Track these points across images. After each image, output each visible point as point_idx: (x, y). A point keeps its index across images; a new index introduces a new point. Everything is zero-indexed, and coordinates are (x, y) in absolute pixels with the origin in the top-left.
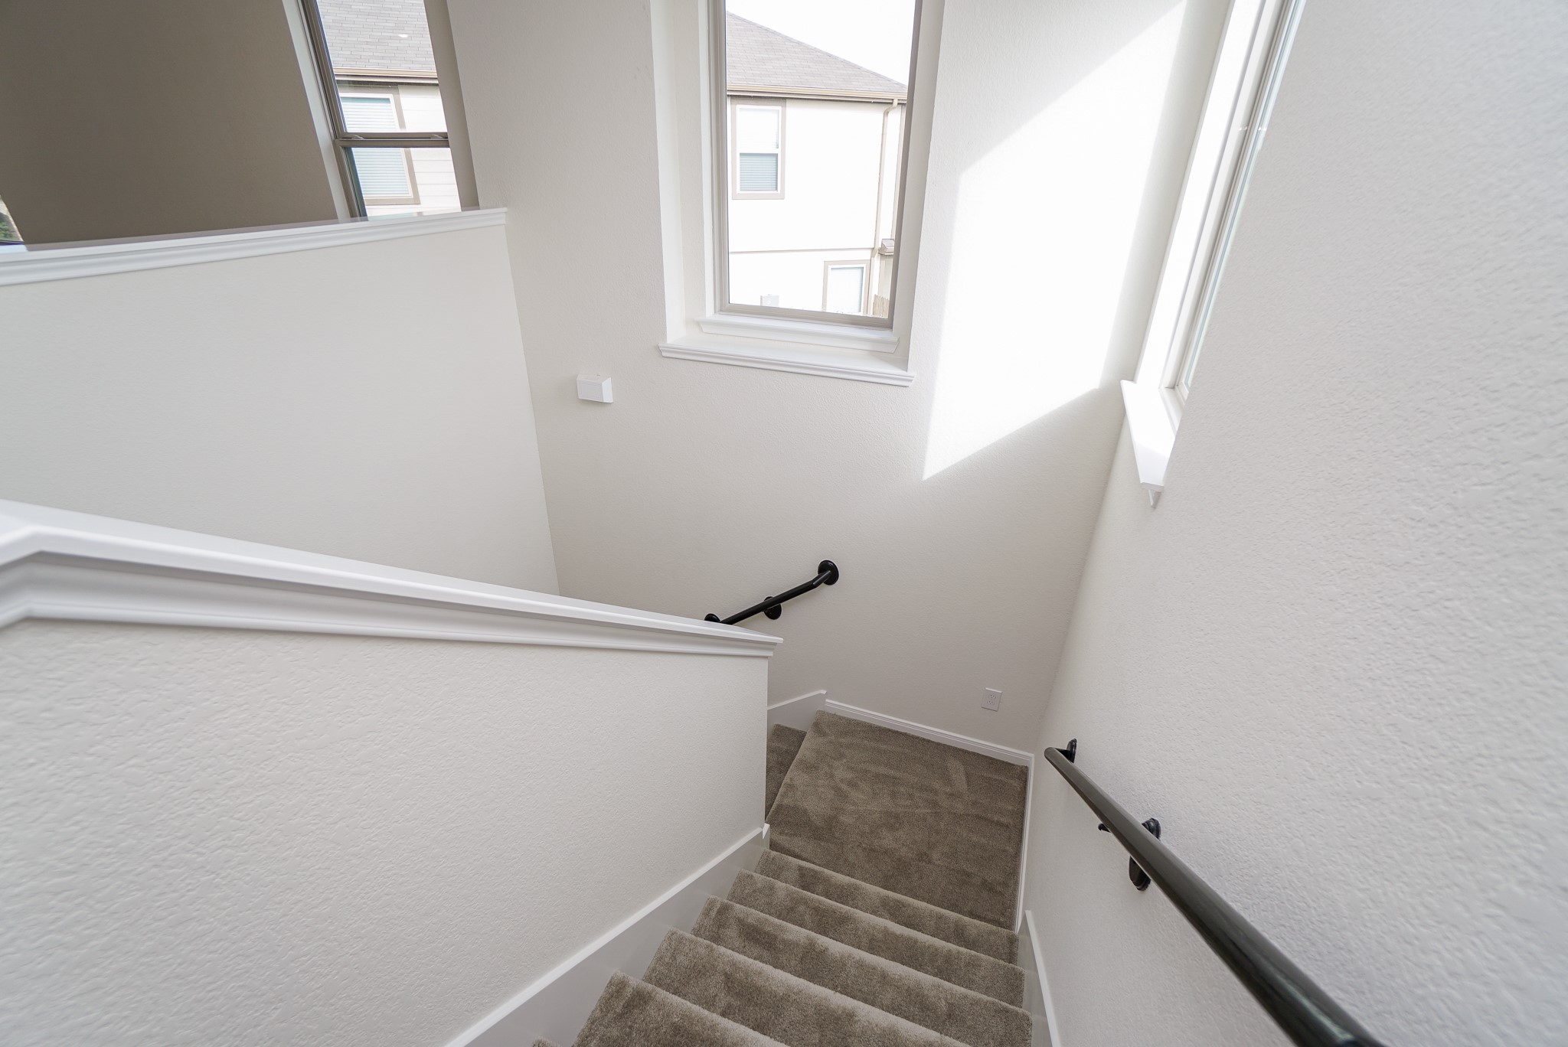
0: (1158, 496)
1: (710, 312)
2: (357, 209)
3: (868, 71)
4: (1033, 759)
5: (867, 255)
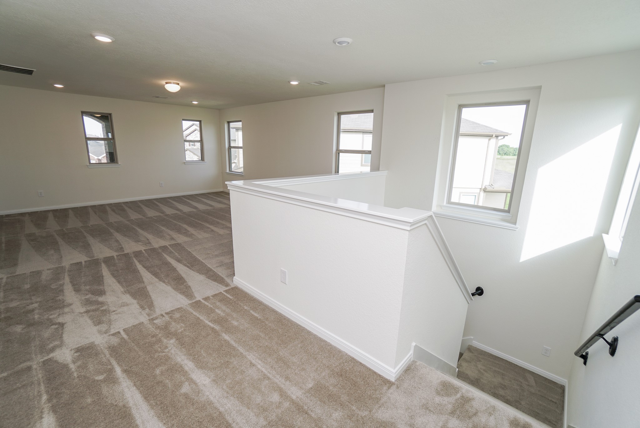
0: (616, 261)
1: (445, 204)
2: (337, 171)
3: (482, 125)
4: (567, 382)
5: (478, 191)
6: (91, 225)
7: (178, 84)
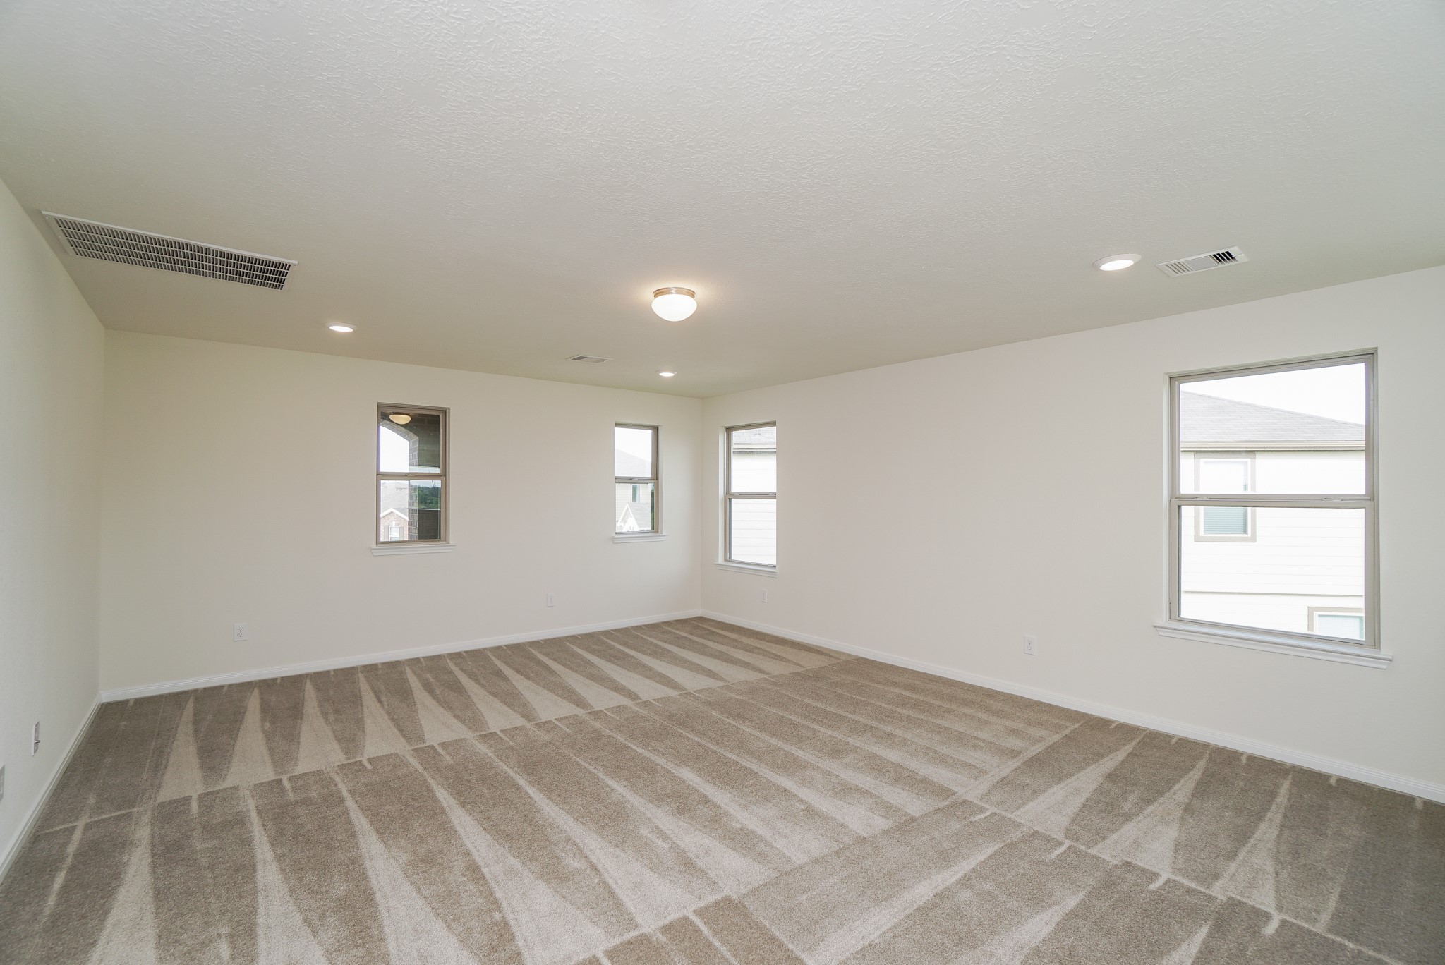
6: (370, 760)
7: (692, 294)
